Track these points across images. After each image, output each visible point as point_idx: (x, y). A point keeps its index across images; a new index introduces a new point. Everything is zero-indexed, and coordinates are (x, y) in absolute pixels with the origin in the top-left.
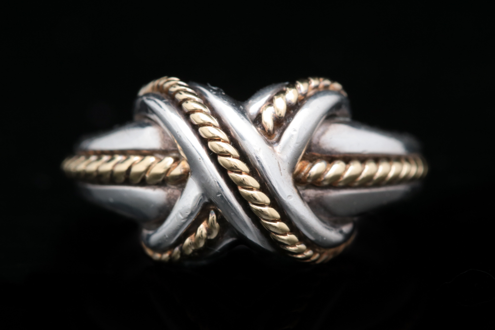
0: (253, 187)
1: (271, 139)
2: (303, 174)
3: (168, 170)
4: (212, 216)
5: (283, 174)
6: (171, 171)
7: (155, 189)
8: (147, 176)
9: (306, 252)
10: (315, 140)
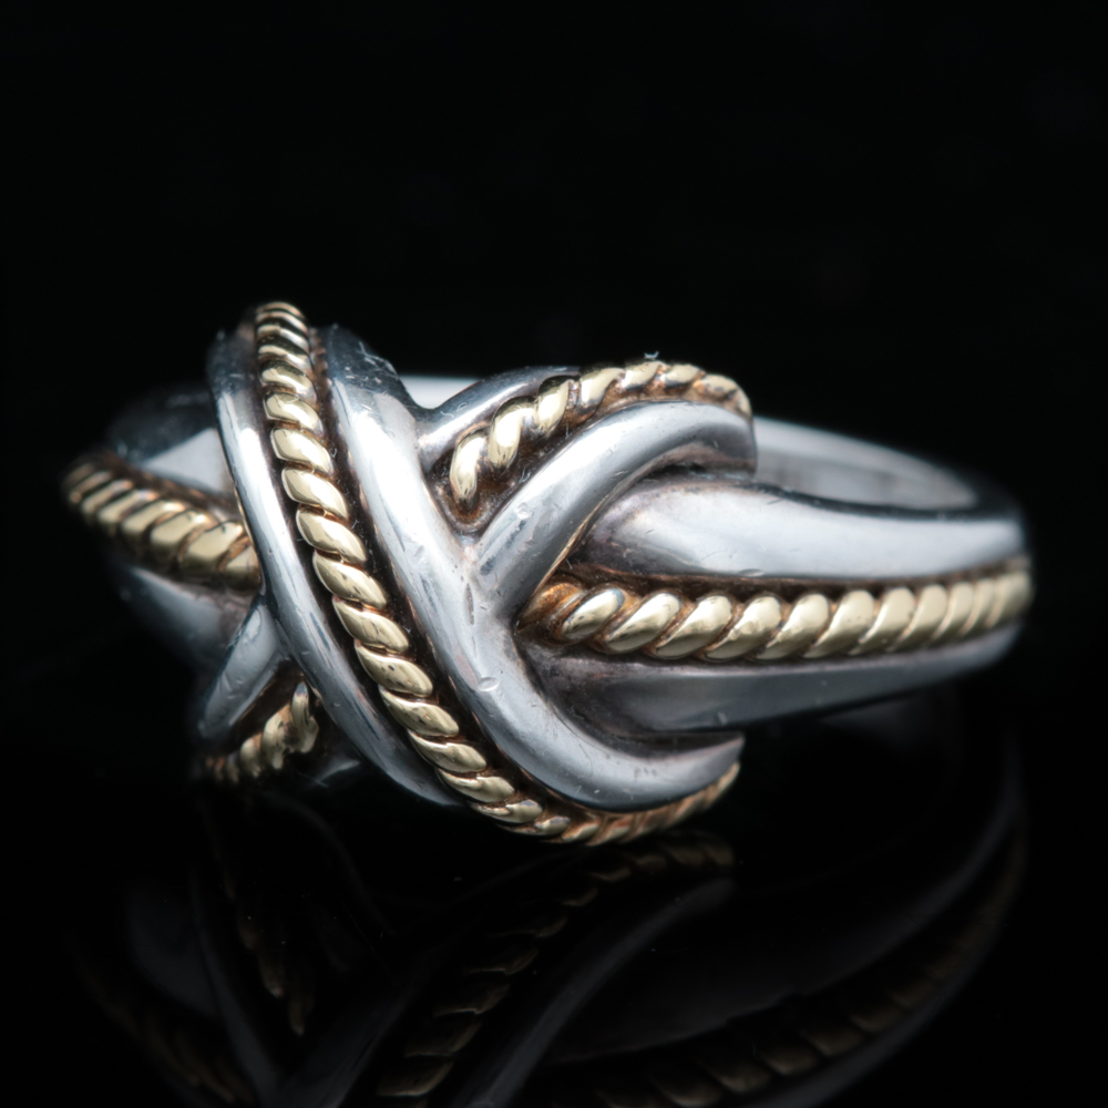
0: (387, 646)
1: (466, 522)
2: (554, 617)
3: (224, 557)
4: (300, 699)
5: (476, 620)
6: (230, 560)
7: (199, 594)
8: (180, 559)
9: (542, 820)
10: (600, 533)
